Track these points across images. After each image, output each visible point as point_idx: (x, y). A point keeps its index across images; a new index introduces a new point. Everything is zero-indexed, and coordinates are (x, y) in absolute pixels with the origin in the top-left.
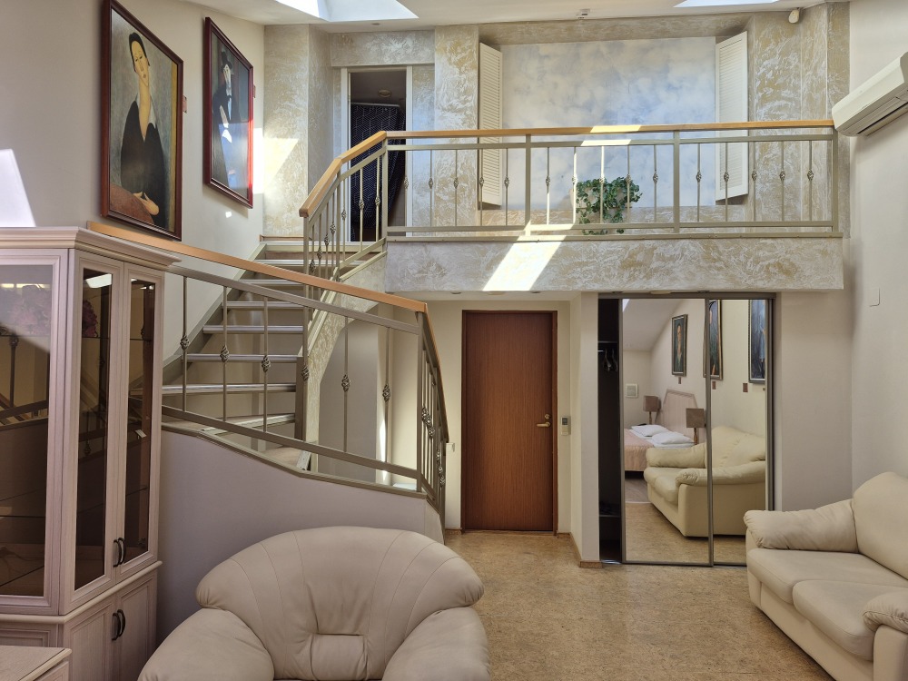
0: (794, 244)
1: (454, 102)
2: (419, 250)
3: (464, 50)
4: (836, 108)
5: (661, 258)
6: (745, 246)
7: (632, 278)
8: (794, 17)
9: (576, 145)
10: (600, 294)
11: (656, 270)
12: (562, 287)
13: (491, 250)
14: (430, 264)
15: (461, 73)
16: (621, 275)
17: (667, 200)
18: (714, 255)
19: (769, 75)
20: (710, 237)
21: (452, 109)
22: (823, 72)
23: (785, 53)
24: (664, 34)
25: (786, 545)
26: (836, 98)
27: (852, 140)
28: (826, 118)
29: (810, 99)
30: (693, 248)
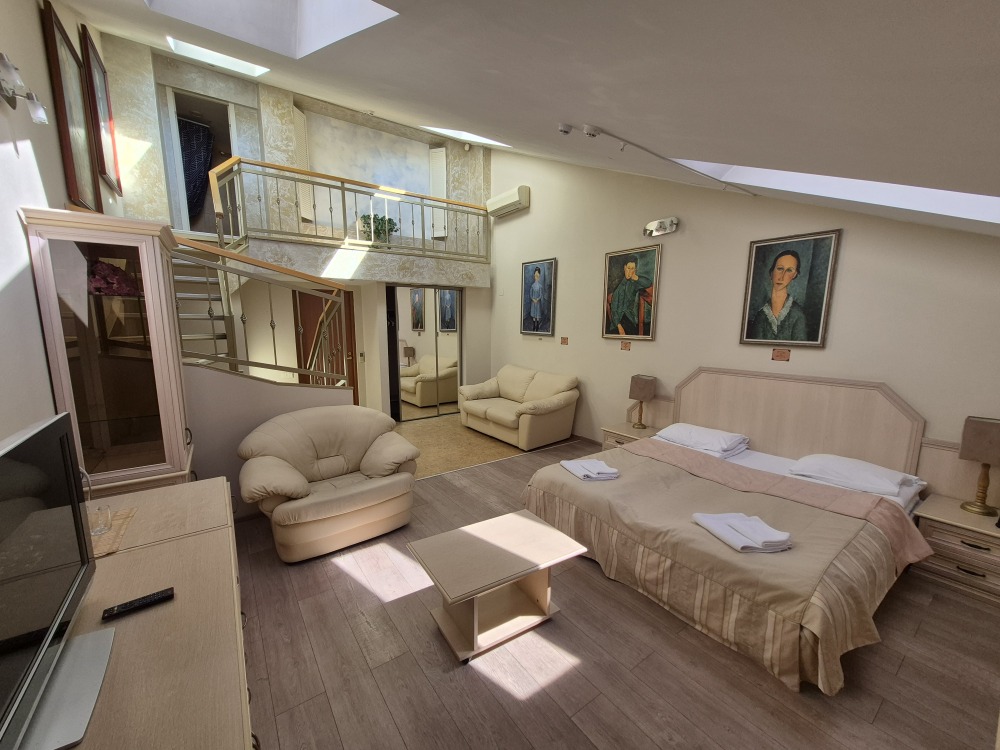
0: (473, 265)
1: (279, 143)
2: (274, 246)
3: (283, 108)
4: (488, 202)
5: (417, 266)
6: (454, 264)
7: (404, 276)
8: (467, 148)
9: (371, 195)
10: (387, 283)
11: (415, 273)
12: (368, 278)
13: (325, 253)
14: (283, 256)
15: (283, 124)
16: (399, 274)
17: (419, 235)
18: (441, 267)
19: (457, 175)
20: (439, 258)
21: (277, 148)
22: (481, 180)
23: (463, 166)
24: (404, 135)
25: (477, 398)
26: (488, 198)
27: (492, 218)
28: (482, 206)
29: (474, 193)
30: (432, 262)
